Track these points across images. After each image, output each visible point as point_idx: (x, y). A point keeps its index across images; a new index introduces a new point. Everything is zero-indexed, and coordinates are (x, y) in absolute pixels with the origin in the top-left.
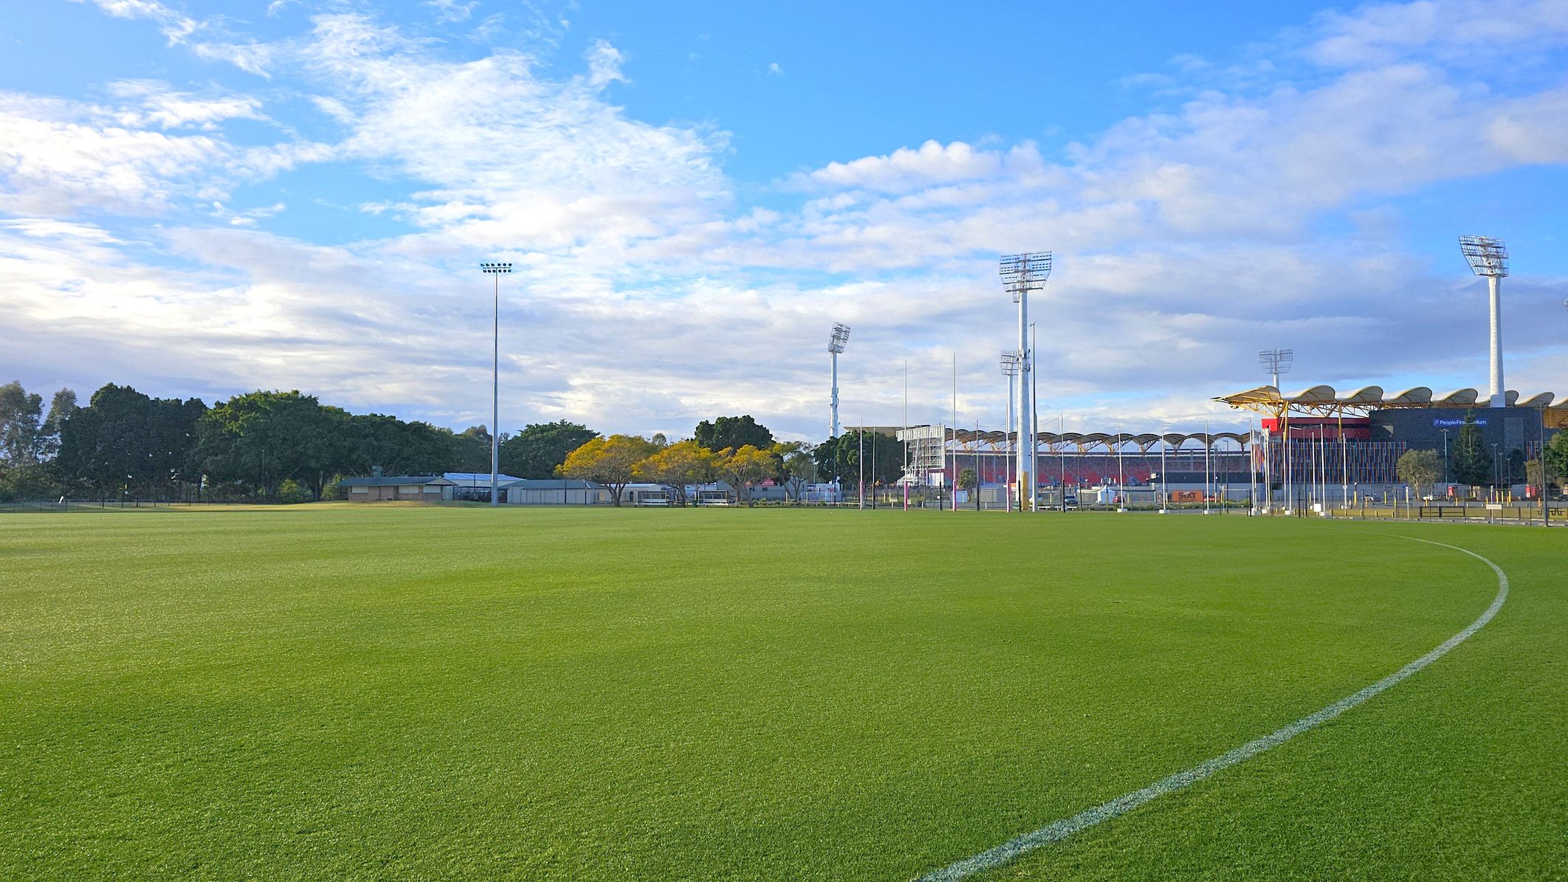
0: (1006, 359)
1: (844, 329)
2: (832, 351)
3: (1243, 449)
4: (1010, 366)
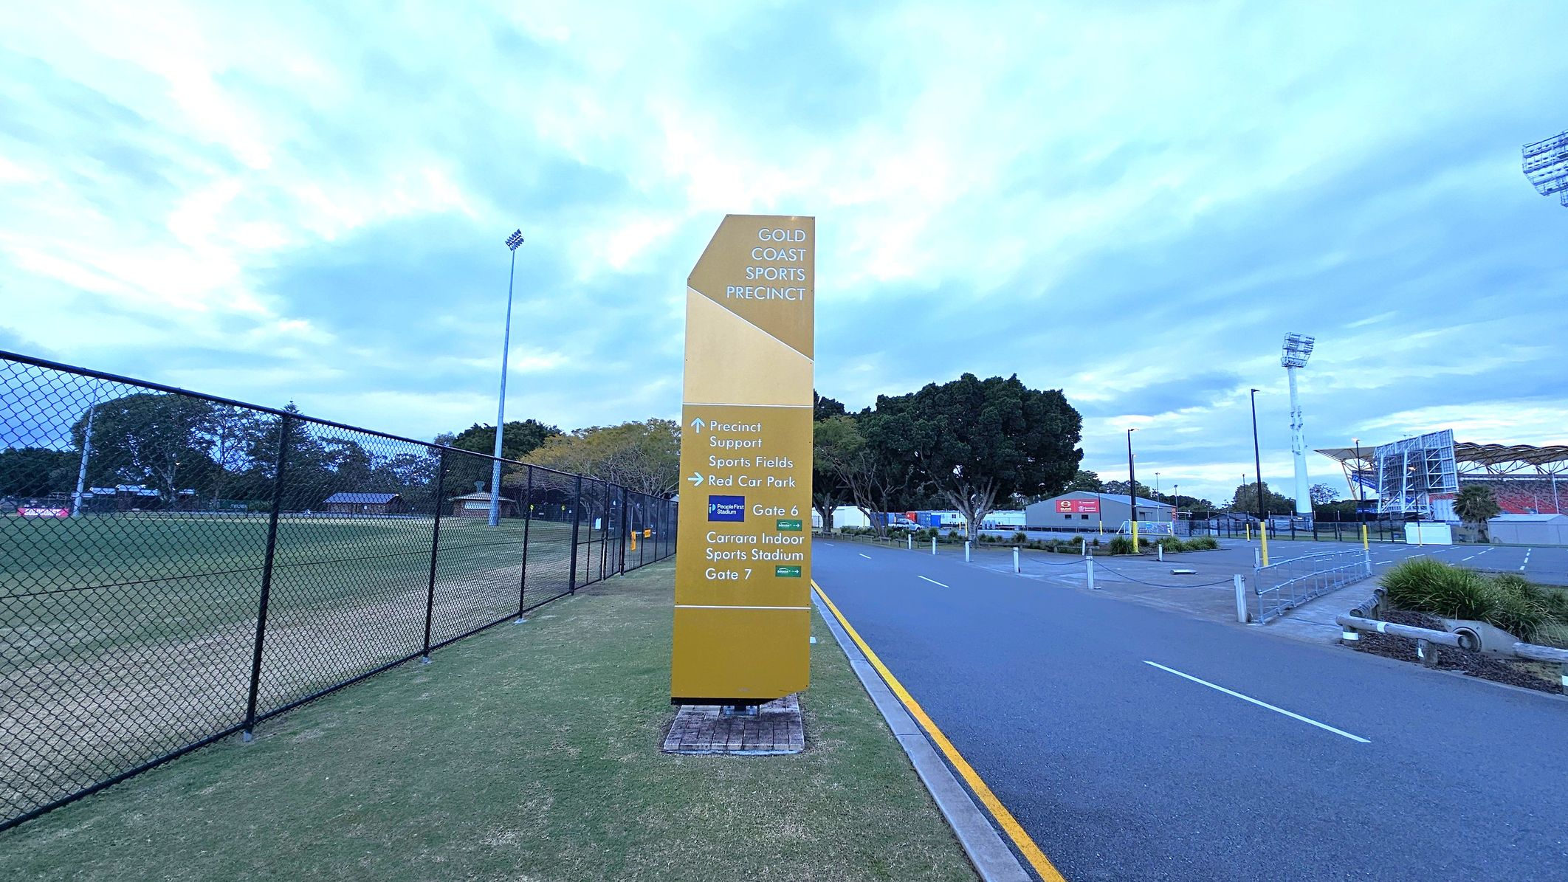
1: (1302, 339)
2: (1286, 365)
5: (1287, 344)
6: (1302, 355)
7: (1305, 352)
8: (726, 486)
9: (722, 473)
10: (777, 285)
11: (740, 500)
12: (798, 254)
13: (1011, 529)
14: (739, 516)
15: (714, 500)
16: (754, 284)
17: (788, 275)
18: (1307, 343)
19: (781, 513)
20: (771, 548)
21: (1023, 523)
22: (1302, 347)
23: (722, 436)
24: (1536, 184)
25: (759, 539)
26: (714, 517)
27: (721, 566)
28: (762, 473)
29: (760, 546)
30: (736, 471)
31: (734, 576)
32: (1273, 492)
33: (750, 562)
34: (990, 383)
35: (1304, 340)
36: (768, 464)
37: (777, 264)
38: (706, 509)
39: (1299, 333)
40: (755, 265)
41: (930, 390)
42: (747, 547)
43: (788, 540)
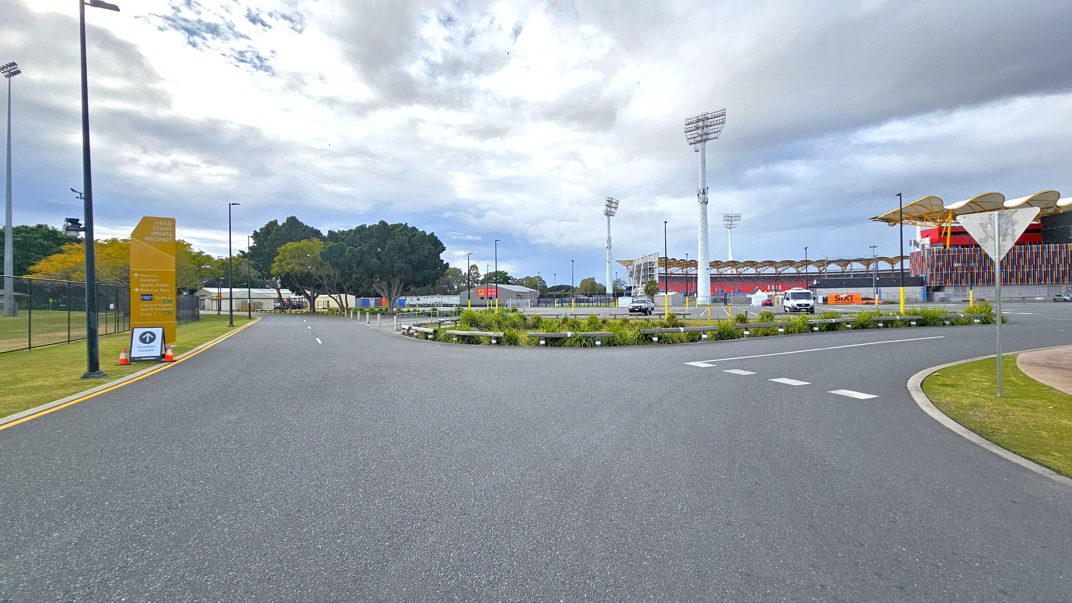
0: (727, 218)
1: (614, 201)
2: (606, 214)
3: (893, 268)
4: (729, 223)
5: (607, 203)
6: (613, 210)
7: (615, 208)
8: (147, 291)
9: (146, 288)
10: (163, 237)
11: (152, 295)
12: (169, 228)
13: (452, 306)
14: (151, 299)
15: (143, 295)
16: (154, 236)
17: (166, 234)
18: (616, 203)
19: (165, 298)
20: (163, 307)
21: (458, 303)
22: (613, 205)
23: (144, 278)
24: (688, 139)
25: (158, 305)
26: (143, 300)
27: (146, 312)
28: (159, 288)
29: (158, 307)
30: (150, 288)
31: (150, 315)
32: (598, 282)
33: (155, 311)
34: (395, 226)
35: (615, 201)
36: (161, 285)
37: (163, 231)
38: (140, 297)
39: (613, 198)
40: (154, 231)
41: (362, 229)
42: (154, 307)
43: (168, 305)
